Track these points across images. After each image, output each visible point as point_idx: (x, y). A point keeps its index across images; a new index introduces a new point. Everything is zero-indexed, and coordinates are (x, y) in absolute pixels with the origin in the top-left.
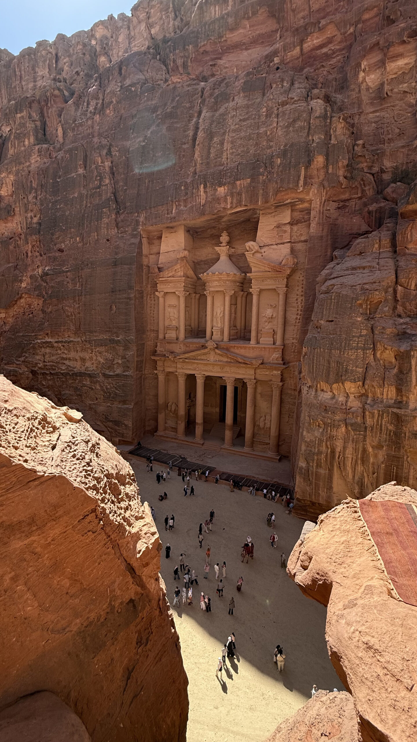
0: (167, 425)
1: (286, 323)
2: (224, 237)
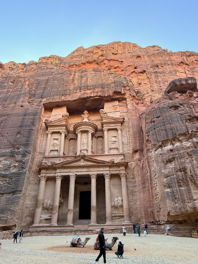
0: (41, 219)
1: (123, 143)
2: (86, 112)
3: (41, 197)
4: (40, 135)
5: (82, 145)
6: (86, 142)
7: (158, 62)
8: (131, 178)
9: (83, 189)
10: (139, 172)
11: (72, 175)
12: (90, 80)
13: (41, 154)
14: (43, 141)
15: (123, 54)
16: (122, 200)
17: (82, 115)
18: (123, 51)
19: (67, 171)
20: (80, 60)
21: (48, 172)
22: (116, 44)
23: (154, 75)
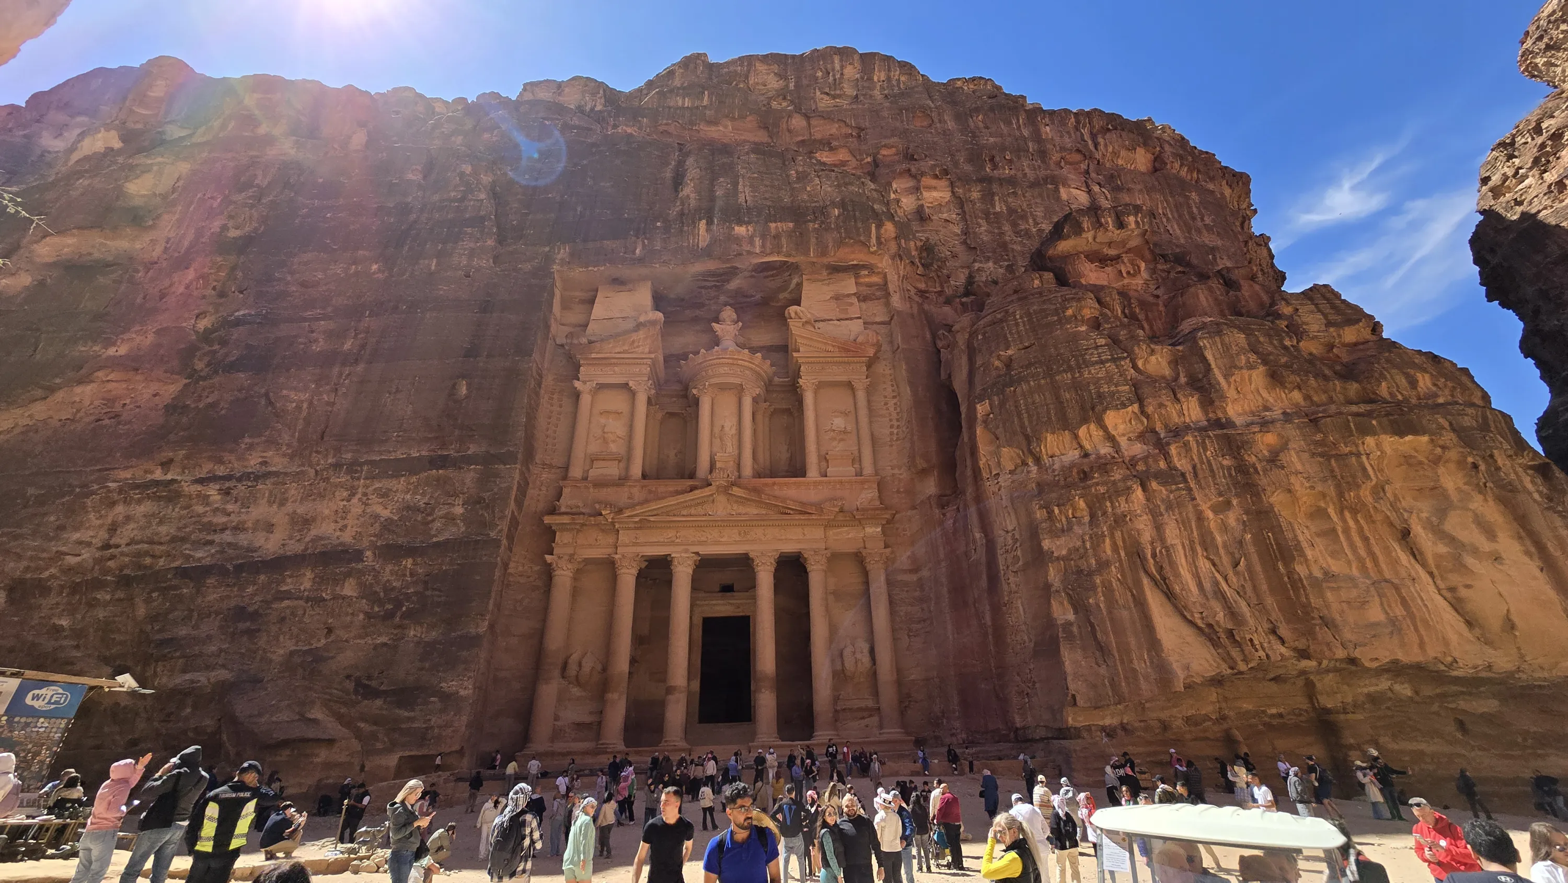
0: (557, 723)
1: (874, 440)
2: (728, 313)
3: (555, 640)
4: (548, 396)
5: (717, 442)
6: (734, 431)
7: (992, 140)
9: (718, 608)
10: (941, 548)
11: (681, 554)
12: (747, 190)
13: (553, 470)
14: (558, 419)
15: (862, 98)
16: (872, 651)
17: (714, 324)
18: (863, 87)
19: (662, 541)
20: (697, 108)
21: (585, 543)
22: (837, 59)
23: (979, 191)
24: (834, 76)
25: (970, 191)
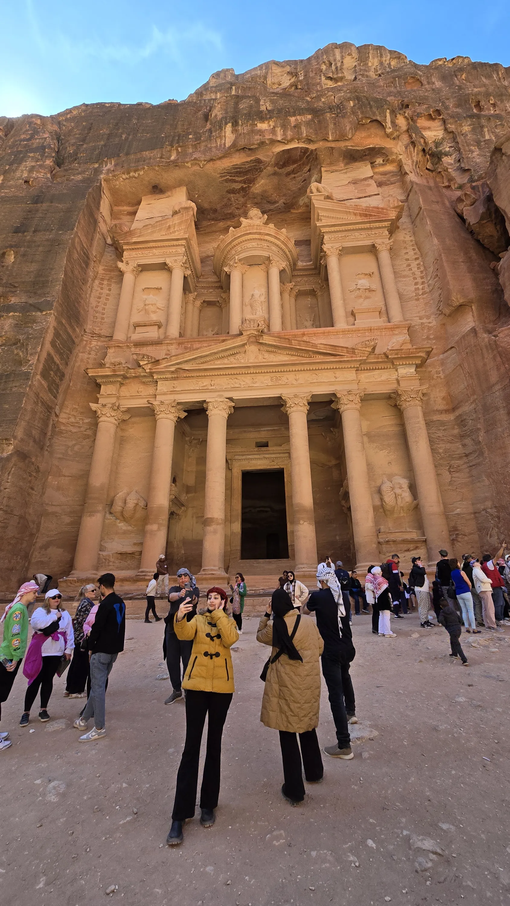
0: (104, 553)
1: (400, 295)
3: (99, 478)
4: (97, 282)
5: (248, 308)
6: (263, 298)
7: (477, 90)
8: (437, 411)
9: (254, 462)
11: (216, 399)
13: (102, 339)
14: (107, 299)
16: (412, 486)
17: (242, 220)
18: (361, 70)
19: (198, 388)
21: (128, 394)
22: (337, 52)
23: (469, 125)
24: (336, 64)
25: (461, 126)
